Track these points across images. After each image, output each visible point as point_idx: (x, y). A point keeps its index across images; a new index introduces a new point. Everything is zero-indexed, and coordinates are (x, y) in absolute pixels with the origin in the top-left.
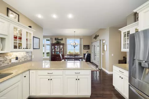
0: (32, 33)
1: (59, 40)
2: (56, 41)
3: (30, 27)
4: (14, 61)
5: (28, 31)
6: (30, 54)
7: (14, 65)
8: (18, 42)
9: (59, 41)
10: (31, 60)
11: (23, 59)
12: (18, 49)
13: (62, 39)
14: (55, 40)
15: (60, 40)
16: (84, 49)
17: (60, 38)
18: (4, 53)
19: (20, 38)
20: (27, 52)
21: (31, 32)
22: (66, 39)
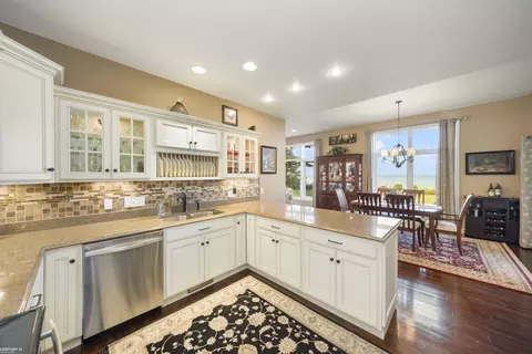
0: (255, 139)
1: (343, 141)
2: (331, 148)
3: (252, 128)
4: (231, 194)
5: (248, 138)
6: (256, 185)
7: (231, 201)
8: (233, 161)
9: (342, 146)
10: (257, 198)
11: (244, 194)
12: (233, 175)
13: (353, 139)
14: (330, 144)
15: (348, 142)
16: (467, 173)
17: (346, 137)
18: (217, 181)
19: (236, 154)
20: (251, 181)
21: (253, 139)
22: (368, 135)
